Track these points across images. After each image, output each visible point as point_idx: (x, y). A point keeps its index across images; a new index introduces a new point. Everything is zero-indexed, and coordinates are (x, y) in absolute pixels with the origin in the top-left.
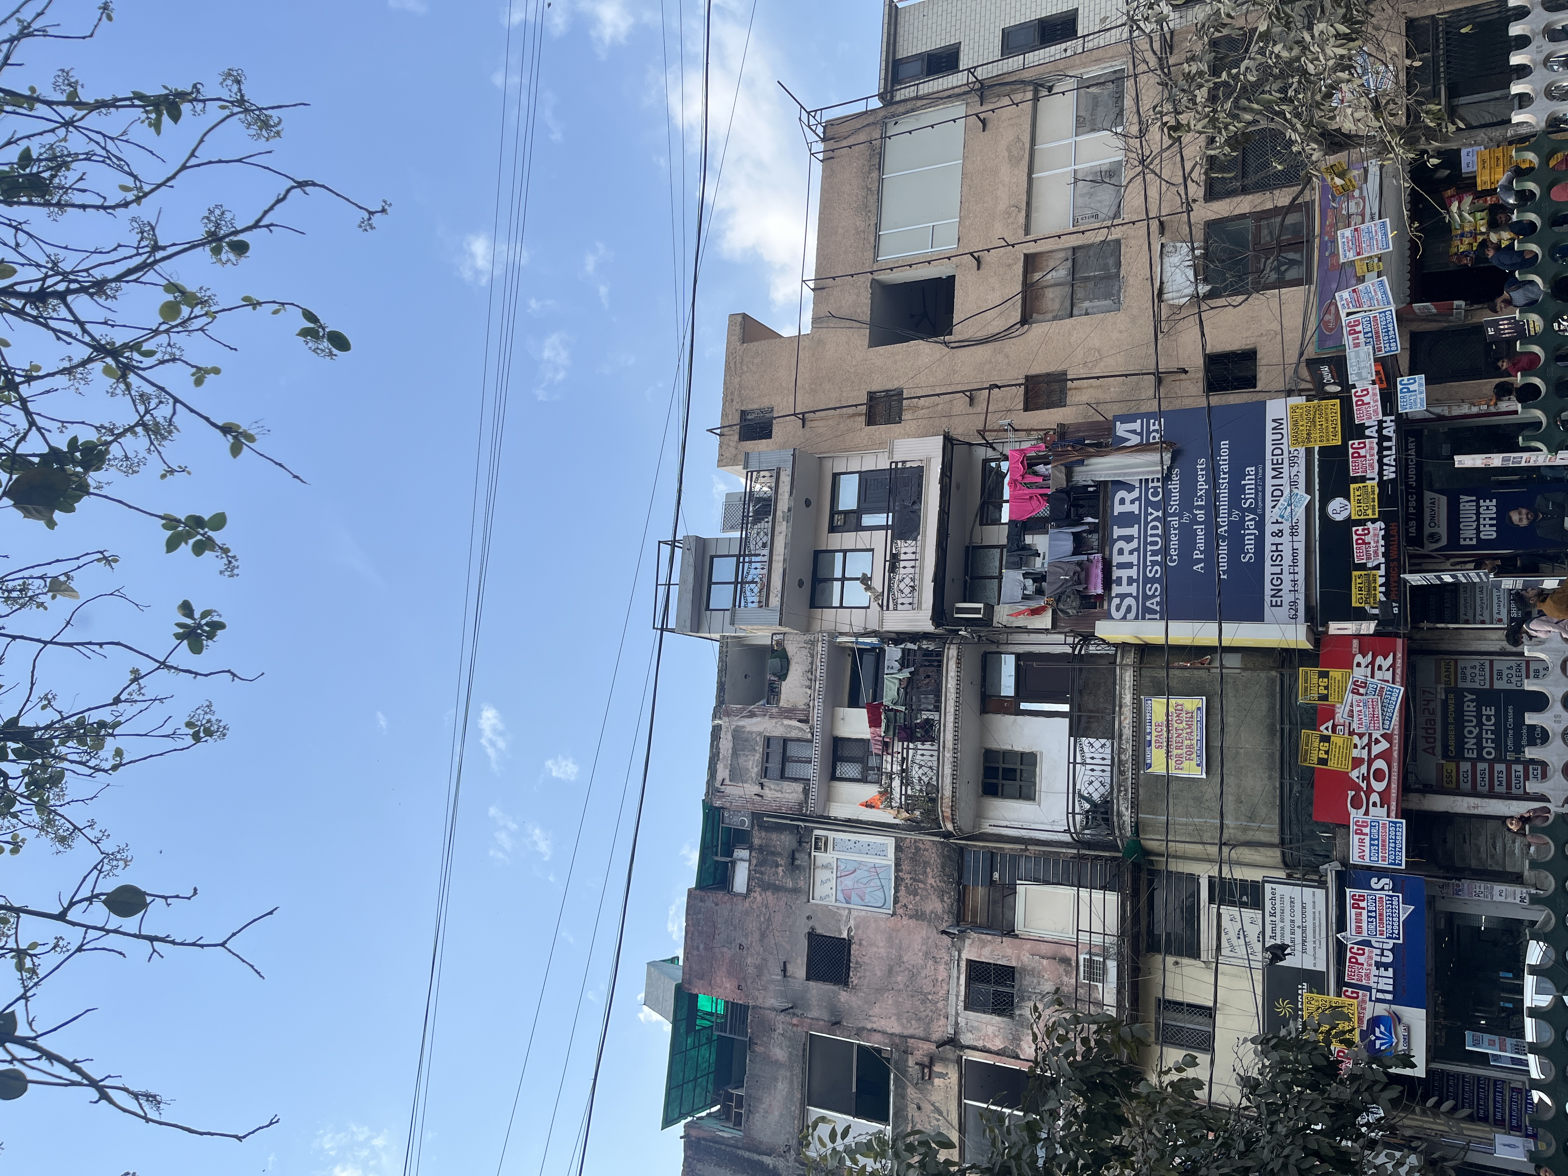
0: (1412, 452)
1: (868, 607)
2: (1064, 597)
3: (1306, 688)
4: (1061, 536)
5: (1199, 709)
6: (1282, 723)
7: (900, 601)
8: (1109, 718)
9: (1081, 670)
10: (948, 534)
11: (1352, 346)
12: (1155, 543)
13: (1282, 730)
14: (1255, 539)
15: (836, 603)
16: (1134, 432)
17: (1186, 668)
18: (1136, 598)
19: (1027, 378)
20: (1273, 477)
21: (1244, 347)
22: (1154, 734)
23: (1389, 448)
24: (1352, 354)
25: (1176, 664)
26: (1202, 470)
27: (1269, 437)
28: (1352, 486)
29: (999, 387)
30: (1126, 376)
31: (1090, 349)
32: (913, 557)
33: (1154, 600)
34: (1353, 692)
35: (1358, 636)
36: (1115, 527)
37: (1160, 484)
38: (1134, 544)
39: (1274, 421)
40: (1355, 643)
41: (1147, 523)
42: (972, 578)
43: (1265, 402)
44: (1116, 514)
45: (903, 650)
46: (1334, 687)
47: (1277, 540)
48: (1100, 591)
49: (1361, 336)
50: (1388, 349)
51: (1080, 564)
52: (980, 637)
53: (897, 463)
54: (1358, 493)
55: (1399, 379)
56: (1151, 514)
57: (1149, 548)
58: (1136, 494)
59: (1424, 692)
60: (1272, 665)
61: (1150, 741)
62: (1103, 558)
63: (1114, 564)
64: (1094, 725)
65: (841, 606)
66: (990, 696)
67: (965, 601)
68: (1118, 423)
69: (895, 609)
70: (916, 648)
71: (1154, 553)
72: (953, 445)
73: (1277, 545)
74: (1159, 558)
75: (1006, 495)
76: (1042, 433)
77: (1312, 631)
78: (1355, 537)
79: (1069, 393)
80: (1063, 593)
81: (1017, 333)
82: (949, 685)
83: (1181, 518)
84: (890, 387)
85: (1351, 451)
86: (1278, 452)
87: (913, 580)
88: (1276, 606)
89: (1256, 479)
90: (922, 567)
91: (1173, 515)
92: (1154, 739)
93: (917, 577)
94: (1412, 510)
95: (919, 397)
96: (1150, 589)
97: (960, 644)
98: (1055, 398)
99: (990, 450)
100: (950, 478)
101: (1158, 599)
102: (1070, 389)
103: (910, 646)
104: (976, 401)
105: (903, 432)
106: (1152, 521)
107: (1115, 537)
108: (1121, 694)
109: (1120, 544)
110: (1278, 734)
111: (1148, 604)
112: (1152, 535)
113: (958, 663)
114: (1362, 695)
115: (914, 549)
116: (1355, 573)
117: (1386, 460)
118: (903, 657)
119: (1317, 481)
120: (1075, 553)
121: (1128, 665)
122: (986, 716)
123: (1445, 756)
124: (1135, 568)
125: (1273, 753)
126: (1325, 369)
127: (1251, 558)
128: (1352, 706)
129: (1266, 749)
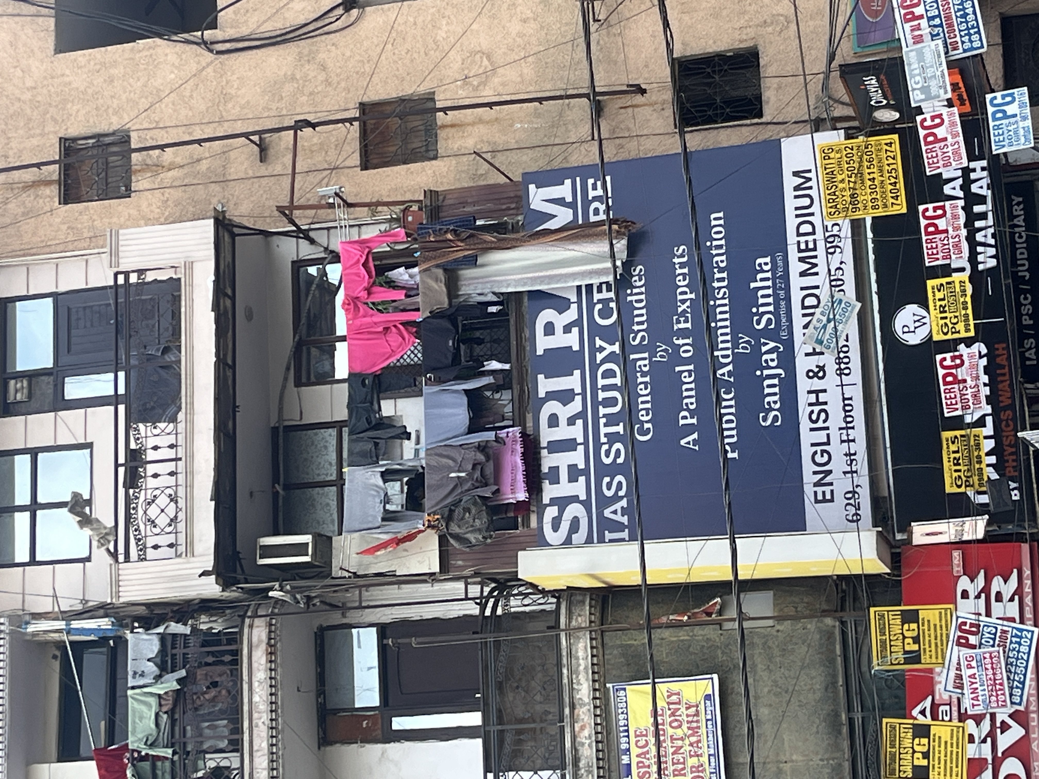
0: (1020, 221)
1: (88, 559)
2: (458, 512)
3: (883, 642)
4: (447, 398)
5: (708, 697)
6: (850, 709)
7: (151, 542)
8: (553, 730)
9: (497, 644)
10: (235, 407)
11: (910, 41)
12: (612, 402)
13: (851, 721)
14: (780, 385)
15: (22, 555)
16: (560, 202)
17: (680, 625)
18: (586, 504)
19: (363, 106)
20: (803, 274)
21: (737, 45)
22: (635, 751)
23: (983, 216)
24: (913, 54)
25: (664, 620)
26: (682, 265)
27: (790, 203)
28: (930, 283)
29: (313, 126)
30: (540, 100)
31: (473, 53)
32: (171, 454)
33: (617, 506)
34: (959, 644)
35: (960, 544)
36: (541, 377)
37: (612, 295)
38: (576, 406)
39: (796, 174)
40: (957, 555)
41: (594, 367)
42: (286, 487)
43: (778, 143)
44: (540, 352)
45: (163, 638)
46: (928, 637)
47: (817, 384)
48: (522, 496)
49: (924, 23)
50: (967, 45)
51: (482, 448)
52: (309, 598)
53: (127, 274)
54: (939, 295)
55: (989, 97)
56: (602, 349)
57: (602, 411)
58: (572, 314)
60: (825, 607)
61: (629, 765)
62: (524, 435)
63: (544, 444)
64: (528, 746)
65: (33, 562)
66: (336, 711)
67: (276, 533)
68: (532, 187)
69: (142, 559)
70: (187, 630)
71: (612, 420)
72: (233, 236)
73: (817, 392)
74: (620, 429)
75: (341, 328)
76: (398, 209)
77: (887, 542)
78: (941, 372)
79: (442, 134)
80: (456, 504)
81: (339, 24)
82: (256, 698)
83: (653, 355)
84: (103, 127)
85: (923, 222)
86: (806, 228)
87: (173, 499)
88: (824, 501)
89: (774, 278)
90: (190, 473)
91: (639, 349)
92: (635, 760)
93: (181, 492)
94: (1027, 321)
95: (162, 147)
96: (609, 487)
97: (272, 615)
98: (416, 144)
99: (303, 243)
100: (233, 299)
101: (624, 503)
102: (444, 127)
103: (176, 628)
104: (271, 152)
105: (134, 212)
106: (603, 361)
107: (542, 394)
108: (571, 682)
109: (552, 407)
110: (845, 730)
111: (607, 513)
112: (606, 388)
113: (271, 653)
114: (973, 647)
115: (171, 439)
116: (946, 435)
117: (979, 237)
118: (163, 651)
119: (873, 277)
120: (472, 430)
121: (580, 628)
122: (329, 748)
124: (581, 448)
125: (840, 765)
126: (872, 82)
127: (775, 418)
128: (959, 669)
129: (828, 760)
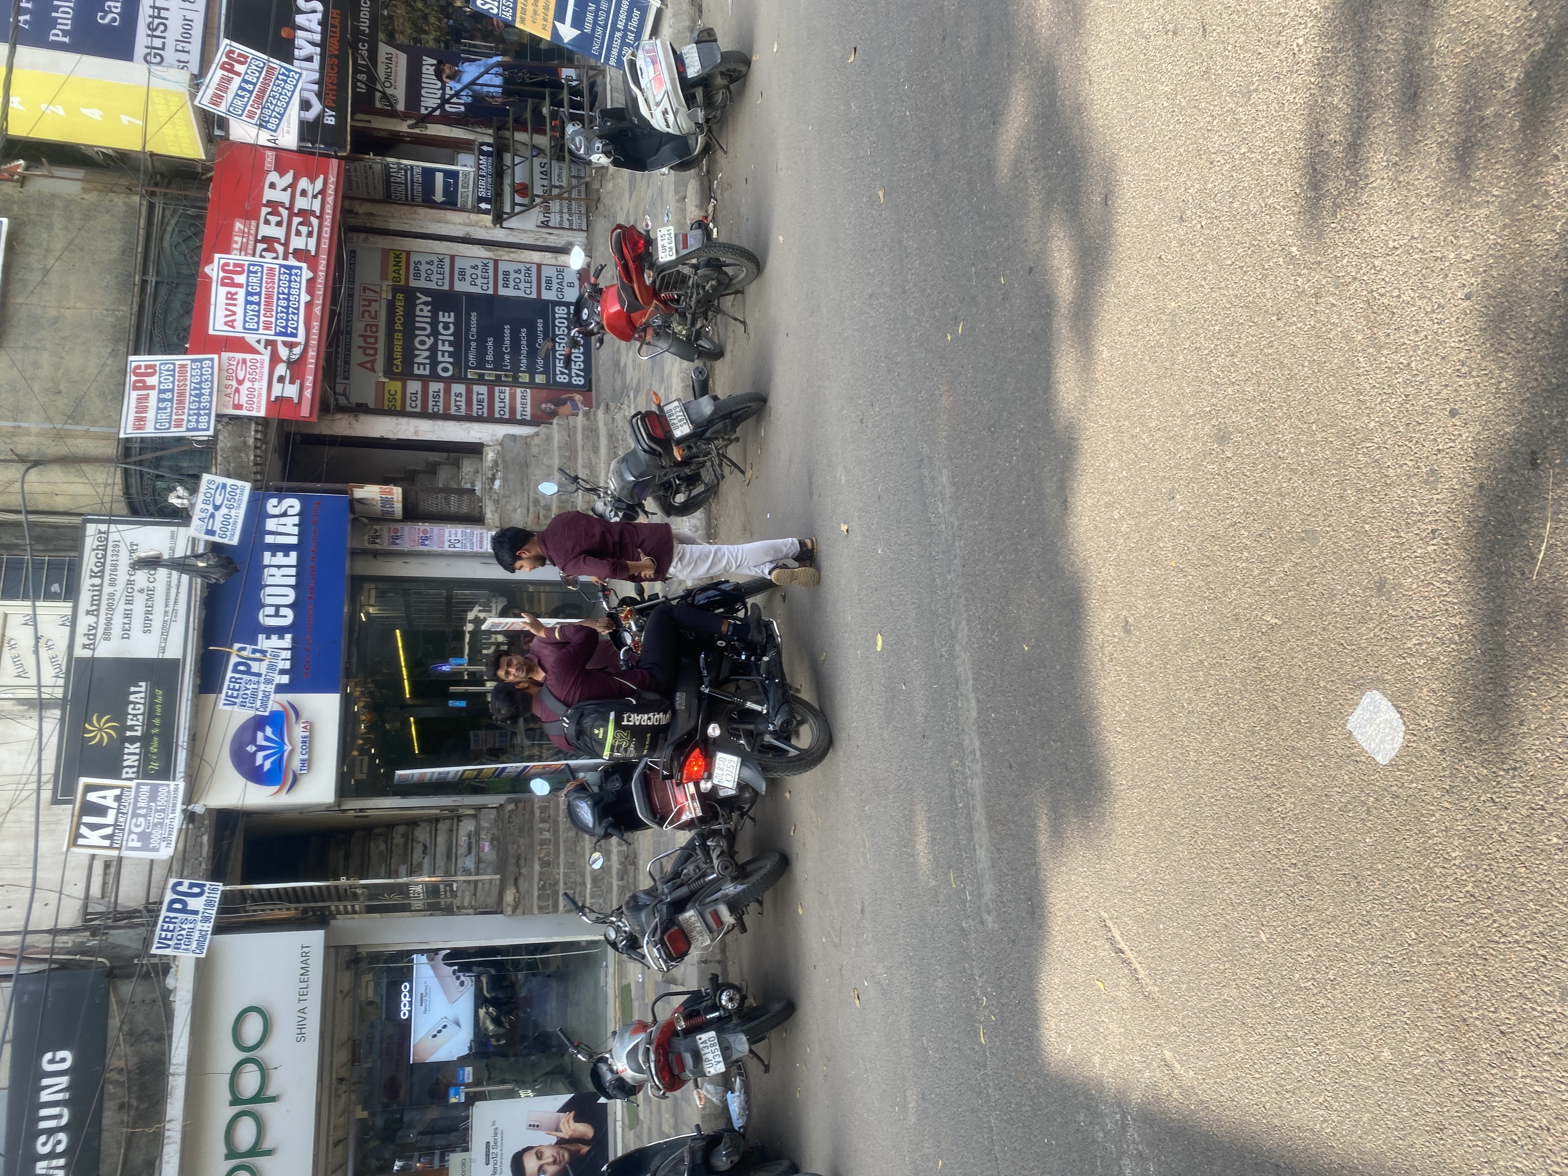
6: (145, 272)
13: (144, 282)
35: (274, 149)
40: (270, 158)
59: (365, 289)
73: (159, 10)
94: (362, 61)
110: (136, 289)
123: (389, 372)
125: (125, 317)
129: (113, 310)
